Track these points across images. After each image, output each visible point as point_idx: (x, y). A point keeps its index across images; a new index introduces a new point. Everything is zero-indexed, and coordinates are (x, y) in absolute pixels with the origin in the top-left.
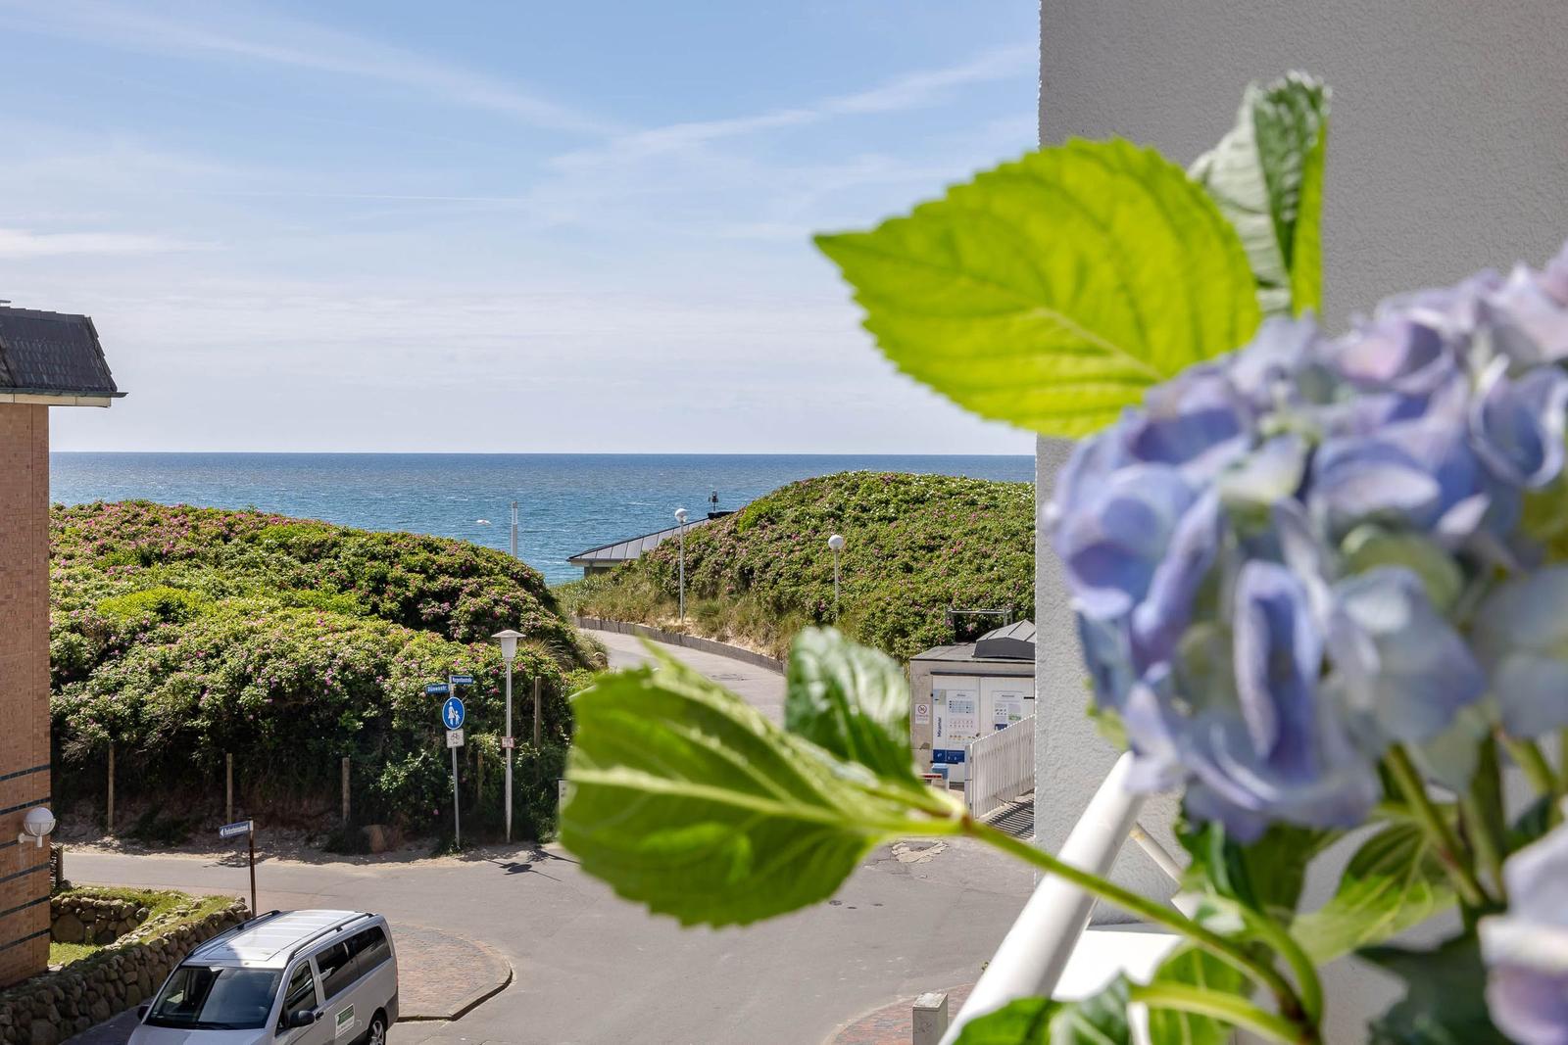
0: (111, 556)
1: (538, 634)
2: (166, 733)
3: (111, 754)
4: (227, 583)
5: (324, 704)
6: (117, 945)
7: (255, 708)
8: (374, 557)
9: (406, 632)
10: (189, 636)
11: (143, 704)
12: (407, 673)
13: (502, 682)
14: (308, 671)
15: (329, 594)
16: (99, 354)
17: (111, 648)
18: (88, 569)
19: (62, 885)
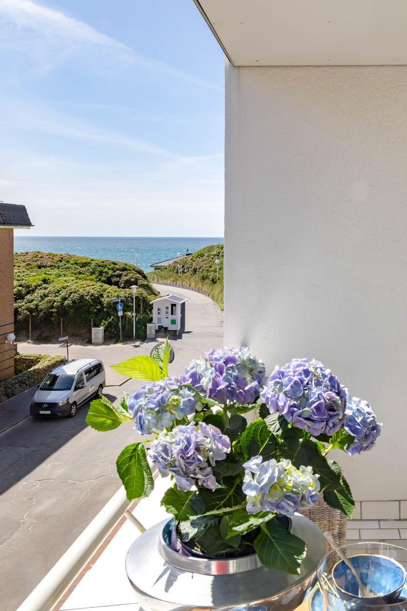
0: (30, 266)
1: (142, 286)
2: (45, 313)
3: (30, 318)
4: (61, 273)
5: (87, 304)
6: (32, 369)
7: (68, 306)
8: (100, 266)
9: (108, 286)
10: (50, 287)
11: (39, 306)
12: (108, 296)
13: (132, 299)
14: (82, 297)
15: (88, 276)
16: (27, 215)
17: (30, 291)
18: (25, 270)
19: (17, 354)
